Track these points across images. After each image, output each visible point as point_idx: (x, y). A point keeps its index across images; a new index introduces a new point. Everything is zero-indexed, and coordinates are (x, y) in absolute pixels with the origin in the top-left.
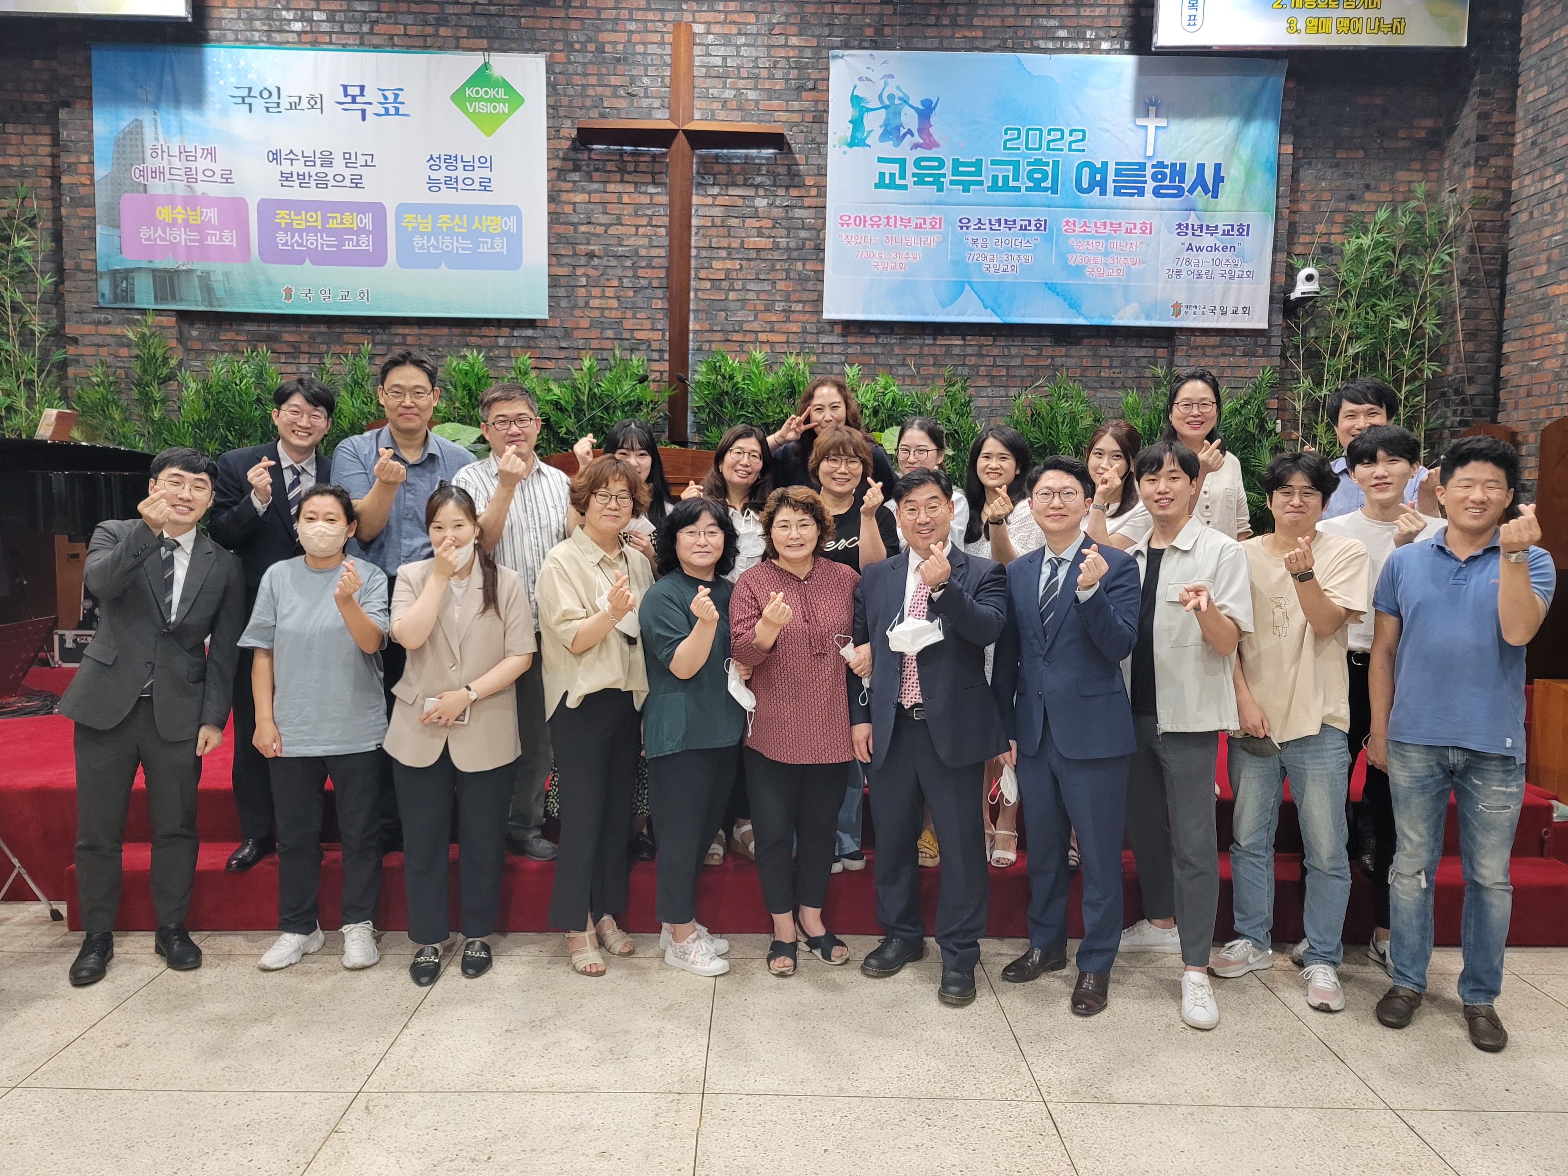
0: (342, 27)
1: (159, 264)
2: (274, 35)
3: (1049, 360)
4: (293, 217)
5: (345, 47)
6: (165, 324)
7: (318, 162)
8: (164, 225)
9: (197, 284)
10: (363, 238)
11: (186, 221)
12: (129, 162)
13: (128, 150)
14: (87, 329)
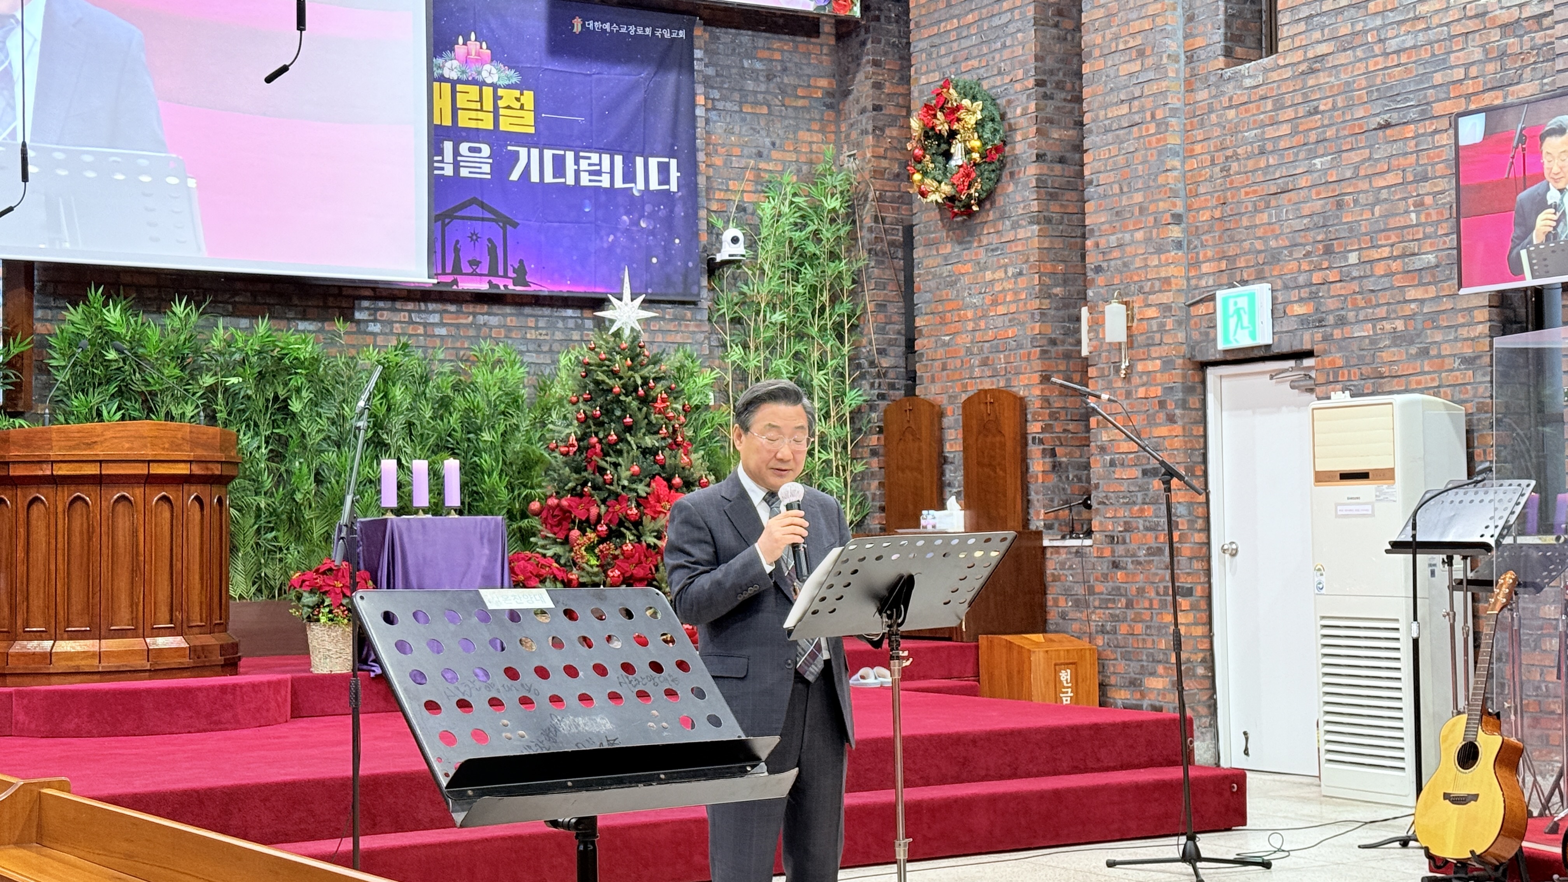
3: (471, 318)
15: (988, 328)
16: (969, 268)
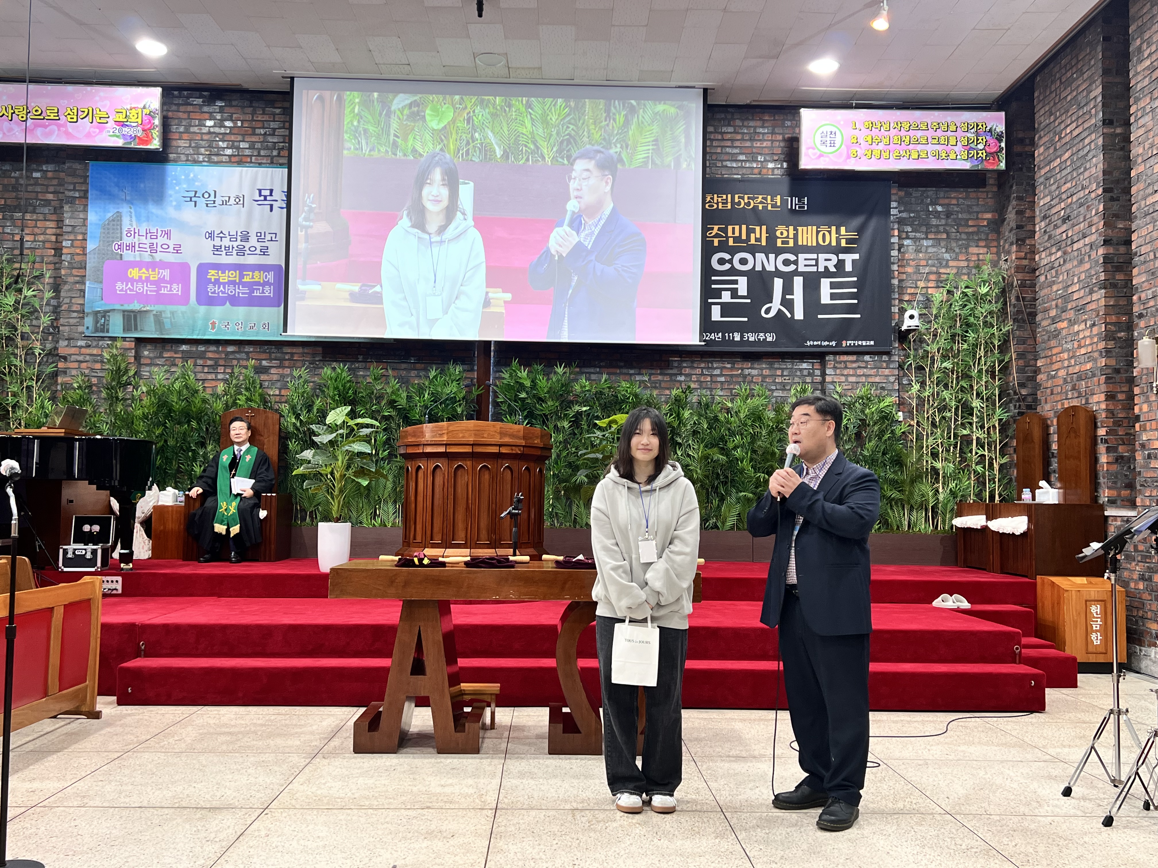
0: (259, 152)
1: (127, 307)
2: (213, 157)
3: (740, 371)
4: (220, 274)
5: (260, 165)
6: (127, 347)
7: (239, 238)
8: (132, 281)
9: (152, 318)
10: (267, 288)
11: (148, 278)
12: (111, 239)
13: (111, 231)
14: (73, 351)
15: (1076, 364)
16: (1065, 324)
